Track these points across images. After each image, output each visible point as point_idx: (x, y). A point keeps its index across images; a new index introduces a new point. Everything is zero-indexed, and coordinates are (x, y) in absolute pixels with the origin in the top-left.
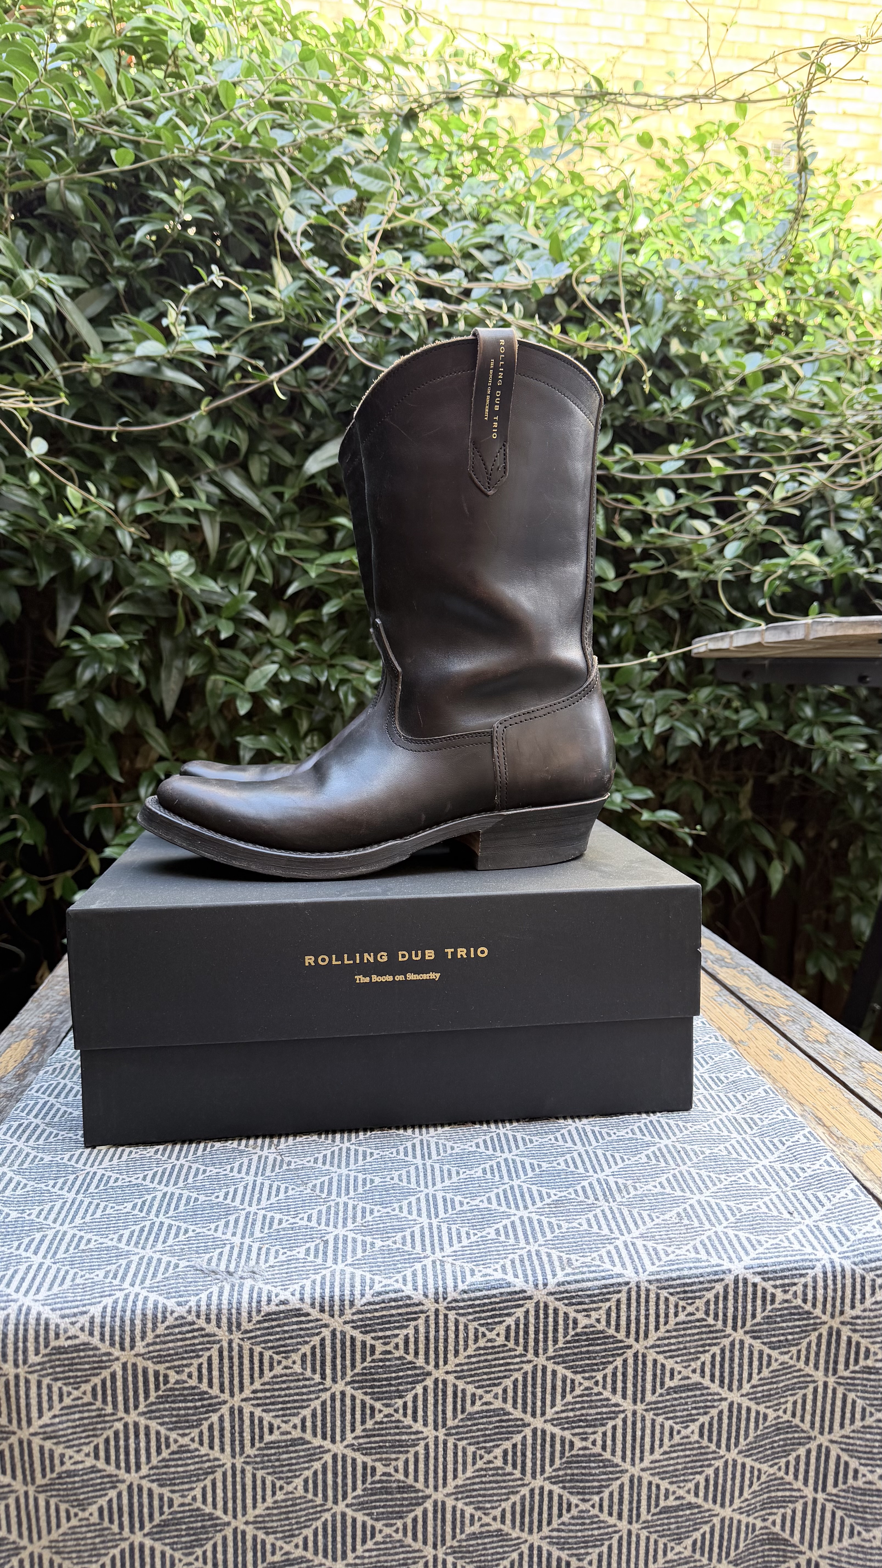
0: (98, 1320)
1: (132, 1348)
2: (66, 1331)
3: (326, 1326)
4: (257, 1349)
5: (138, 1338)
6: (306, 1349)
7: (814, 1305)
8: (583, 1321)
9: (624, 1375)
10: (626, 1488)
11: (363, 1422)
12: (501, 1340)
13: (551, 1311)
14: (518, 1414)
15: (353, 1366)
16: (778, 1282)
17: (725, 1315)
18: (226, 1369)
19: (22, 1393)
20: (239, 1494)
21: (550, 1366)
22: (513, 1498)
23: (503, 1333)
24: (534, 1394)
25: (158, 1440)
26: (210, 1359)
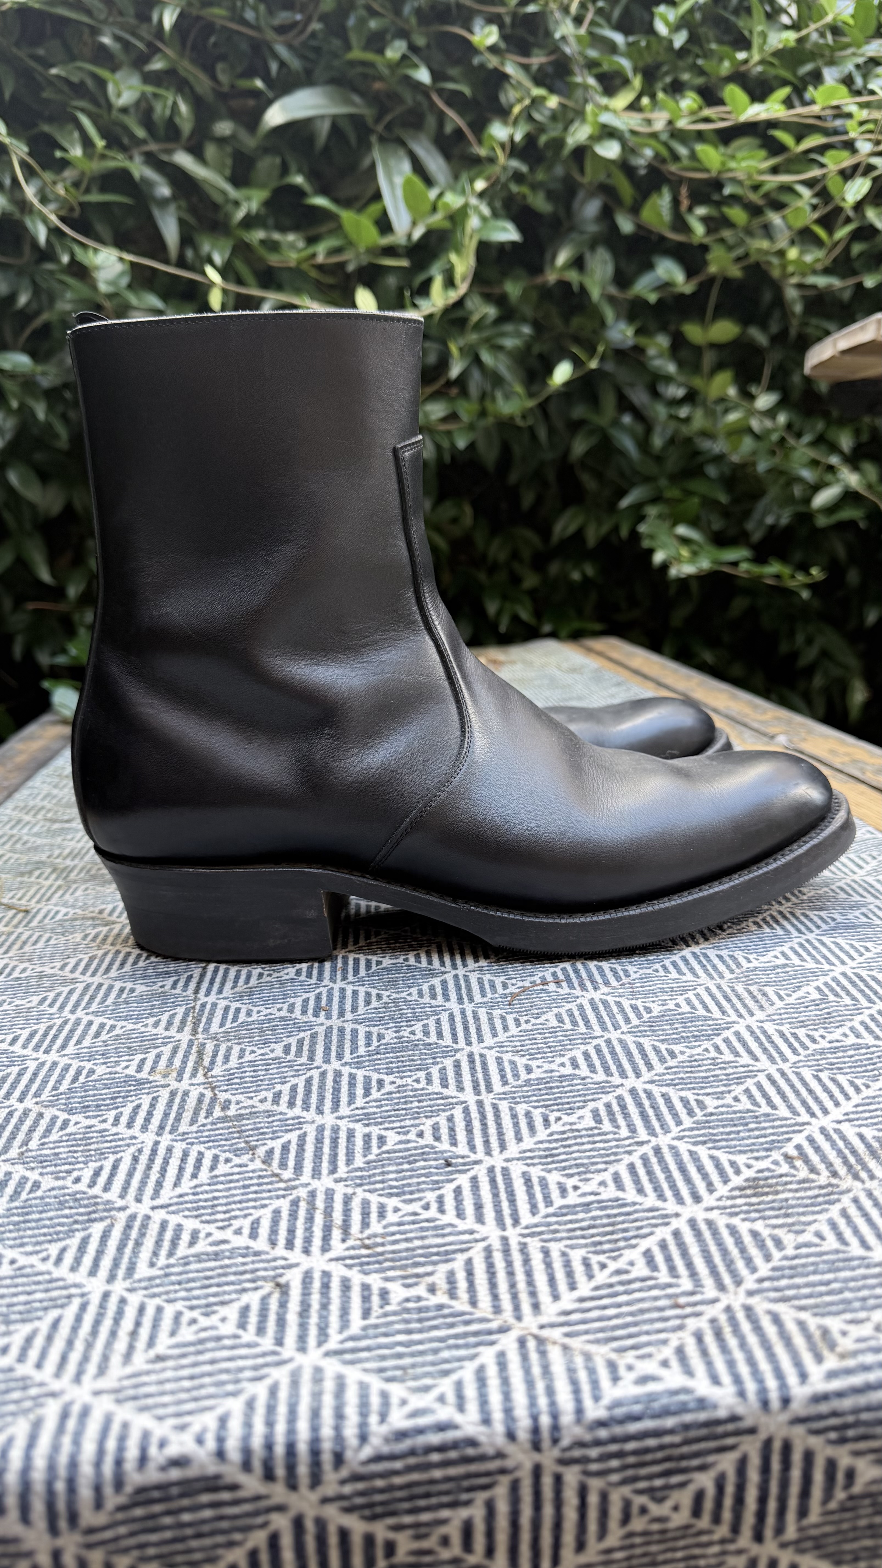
3: (280, 1508)
6: (237, 1556)
8: (868, 1472)
12: (681, 1517)
23: (687, 1503)
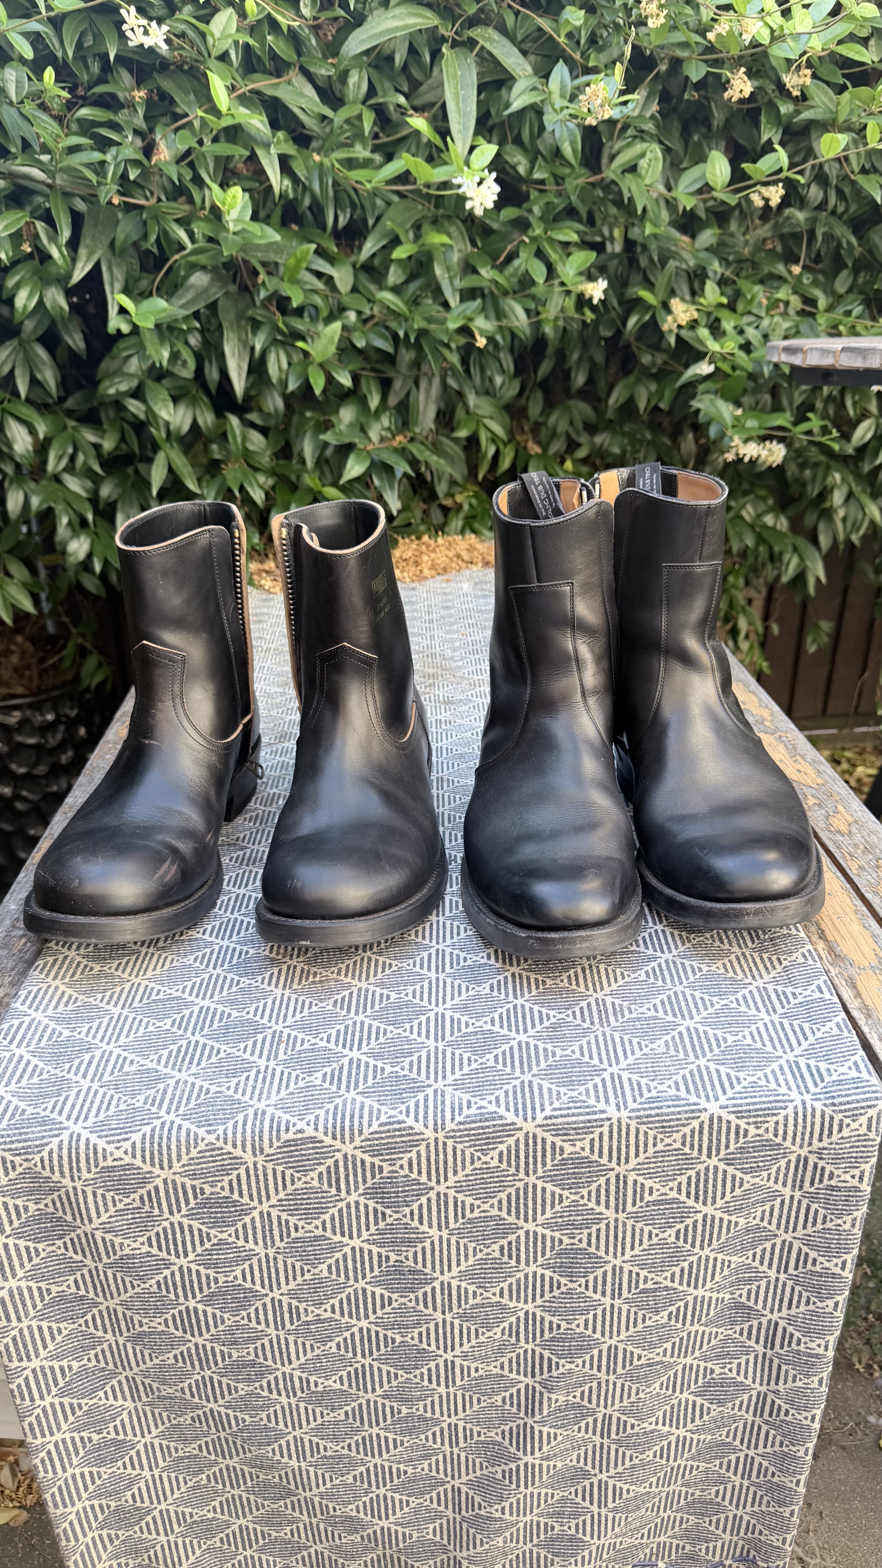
0: (139, 1146)
1: (170, 1167)
2: (112, 1154)
3: (339, 1151)
4: (280, 1169)
5: (175, 1160)
6: (322, 1169)
7: (784, 1139)
8: (568, 1148)
9: (607, 1191)
10: (609, 1274)
11: (376, 1224)
12: (495, 1163)
13: (539, 1141)
14: (512, 1219)
15: (365, 1181)
16: (751, 1120)
17: (700, 1146)
18: (253, 1184)
19: (81, 1200)
20: (273, 1275)
21: (540, 1184)
22: (510, 1280)
23: (496, 1157)
24: (526, 1205)
25: (201, 1236)
26: (238, 1176)
